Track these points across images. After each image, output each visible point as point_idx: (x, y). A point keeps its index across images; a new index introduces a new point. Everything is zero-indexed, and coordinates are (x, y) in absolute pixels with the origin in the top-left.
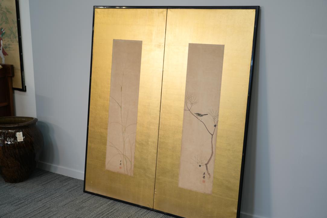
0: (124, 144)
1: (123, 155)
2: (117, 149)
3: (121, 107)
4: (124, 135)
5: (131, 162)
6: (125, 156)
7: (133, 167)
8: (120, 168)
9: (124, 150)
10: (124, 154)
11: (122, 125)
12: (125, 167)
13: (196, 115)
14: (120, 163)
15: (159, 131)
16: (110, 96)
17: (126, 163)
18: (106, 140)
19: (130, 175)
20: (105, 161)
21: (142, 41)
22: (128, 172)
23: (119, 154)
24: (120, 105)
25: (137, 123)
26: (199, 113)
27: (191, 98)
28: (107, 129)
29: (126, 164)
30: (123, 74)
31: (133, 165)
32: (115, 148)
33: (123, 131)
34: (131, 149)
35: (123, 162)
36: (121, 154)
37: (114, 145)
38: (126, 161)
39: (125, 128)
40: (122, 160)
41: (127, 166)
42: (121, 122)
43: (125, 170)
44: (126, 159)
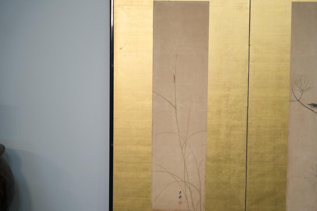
0: (185, 165)
1: (185, 182)
2: (171, 174)
3: (175, 108)
4: (184, 151)
5: (200, 191)
6: (189, 183)
7: (203, 199)
8: (180, 203)
9: (186, 174)
10: (187, 180)
11: (179, 135)
12: (189, 200)
13: (309, 107)
14: (180, 195)
15: (248, 137)
16: (153, 92)
17: (190, 194)
20: (150, 197)
21: (209, 2)
22: (195, 207)
23: (177, 181)
24: (174, 104)
25: (207, 129)
26: (315, 103)
27: (300, 83)
29: (191, 196)
30: (177, 56)
31: (204, 195)
32: (169, 173)
33: (182, 145)
34: (198, 170)
35: (185, 192)
36: (181, 180)
37: (165, 169)
38: (190, 191)
39: (185, 140)
40: (183, 190)
41: (192, 199)
42: (177, 131)
43: (188, 206)
44: (189, 188)
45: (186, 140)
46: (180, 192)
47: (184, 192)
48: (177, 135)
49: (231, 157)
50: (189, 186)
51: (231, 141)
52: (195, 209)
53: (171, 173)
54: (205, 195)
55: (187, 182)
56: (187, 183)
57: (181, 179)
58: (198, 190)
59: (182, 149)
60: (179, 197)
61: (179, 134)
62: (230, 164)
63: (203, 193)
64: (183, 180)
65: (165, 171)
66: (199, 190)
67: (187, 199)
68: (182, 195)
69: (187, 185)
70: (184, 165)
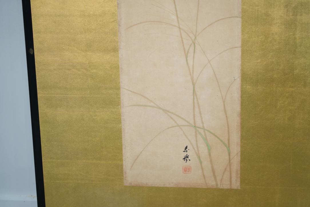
0: (194, 90)
1: (195, 127)
2: (166, 111)
4: (190, 62)
5: (228, 146)
6: (203, 128)
8: (186, 170)
9: (197, 110)
10: (199, 123)
11: (180, 28)
12: (206, 164)
17: (206, 151)
18: (119, 89)
19: (225, 185)
20: (121, 160)
22: (219, 178)
23: (179, 126)
28: (115, 50)
29: (210, 155)
31: (237, 153)
32: (160, 108)
33: (187, 49)
34: (224, 102)
35: (196, 149)
36: (187, 124)
37: (151, 101)
38: (207, 145)
39: (193, 38)
40: (191, 144)
41: (211, 161)
42: (174, 17)
43: (204, 175)
44: (205, 139)
45: (196, 38)
46: (186, 148)
47: (194, 148)
48: (175, 26)
49: (296, 72)
50: (205, 135)
51: (295, 38)
52: (219, 183)
53: (163, 110)
54: (239, 154)
55: (199, 128)
56: (199, 130)
57: (186, 121)
58: (224, 144)
59: (187, 57)
60: (184, 159)
61: (178, 23)
62: (292, 87)
63: (236, 149)
64: (192, 122)
65: (152, 104)
66: (227, 142)
67: (201, 163)
68: (189, 153)
69: (200, 133)
70: (192, 91)
